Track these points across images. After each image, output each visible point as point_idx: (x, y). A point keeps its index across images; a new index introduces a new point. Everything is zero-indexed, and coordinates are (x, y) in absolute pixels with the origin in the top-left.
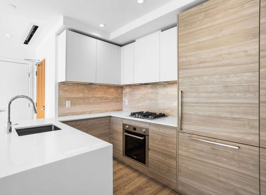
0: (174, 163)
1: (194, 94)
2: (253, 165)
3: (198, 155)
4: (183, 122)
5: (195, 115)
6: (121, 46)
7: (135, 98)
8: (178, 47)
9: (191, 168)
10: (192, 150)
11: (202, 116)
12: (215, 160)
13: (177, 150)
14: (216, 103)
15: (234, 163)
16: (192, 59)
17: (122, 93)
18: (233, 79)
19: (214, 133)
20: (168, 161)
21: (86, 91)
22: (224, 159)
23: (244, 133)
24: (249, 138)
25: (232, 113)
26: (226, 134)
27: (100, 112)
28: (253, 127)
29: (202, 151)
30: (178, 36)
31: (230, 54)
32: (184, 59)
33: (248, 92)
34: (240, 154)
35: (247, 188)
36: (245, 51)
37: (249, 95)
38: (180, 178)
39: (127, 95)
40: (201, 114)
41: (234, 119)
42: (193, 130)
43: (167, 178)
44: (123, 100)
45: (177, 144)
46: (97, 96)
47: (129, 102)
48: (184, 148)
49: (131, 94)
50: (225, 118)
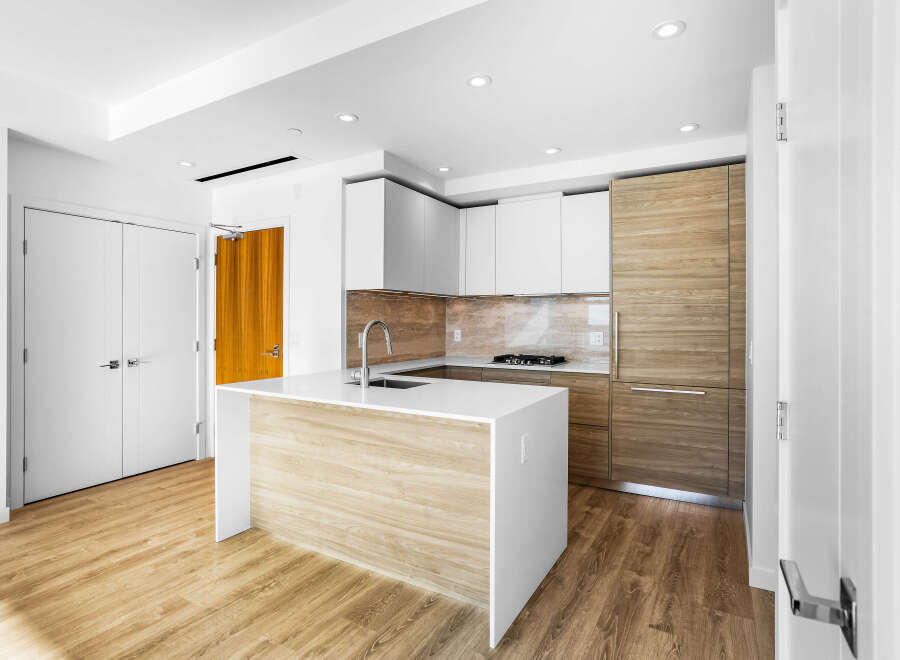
0: (603, 436)
1: (640, 318)
2: (721, 414)
3: (646, 415)
4: (621, 365)
5: (641, 351)
6: (459, 207)
7: (481, 325)
8: (611, 238)
9: (634, 439)
10: (636, 409)
11: (651, 351)
12: (673, 418)
13: (610, 413)
14: (676, 332)
15: (699, 416)
16: (636, 260)
17: (444, 315)
18: (698, 297)
19: (671, 377)
20: (592, 435)
21: (389, 310)
22: (686, 414)
24: (718, 378)
25: (696, 345)
26: (688, 377)
27: (411, 360)
28: (721, 363)
29: (652, 407)
30: (611, 219)
31: (693, 260)
32: (622, 260)
33: (715, 314)
34: (707, 402)
35: (714, 447)
36: (713, 259)
37: (717, 320)
38: (615, 461)
39: (461, 318)
40: (651, 349)
41: (699, 353)
42: (637, 376)
43: (593, 467)
44: (447, 331)
45: (610, 403)
46: (406, 321)
47: (463, 335)
48: (623, 408)
49: (471, 316)
50: (687, 353)
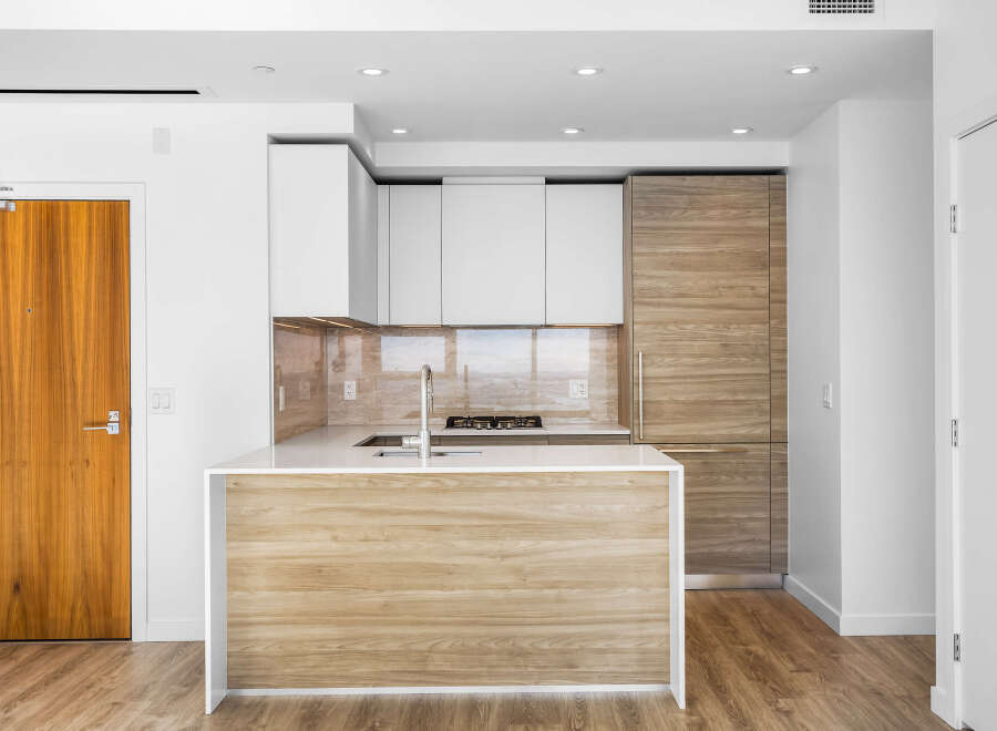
1: (668, 360)
2: (764, 473)
5: (669, 402)
11: (683, 403)
12: (710, 485)
14: (711, 376)
15: (739, 480)
16: (664, 284)
18: (736, 333)
23: (753, 425)
24: (758, 431)
25: (735, 392)
28: (762, 413)
31: (731, 287)
33: (755, 354)
34: (746, 461)
35: (755, 514)
37: (758, 361)
40: (683, 398)
41: (738, 402)
42: (666, 434)
50: (723, 402)
